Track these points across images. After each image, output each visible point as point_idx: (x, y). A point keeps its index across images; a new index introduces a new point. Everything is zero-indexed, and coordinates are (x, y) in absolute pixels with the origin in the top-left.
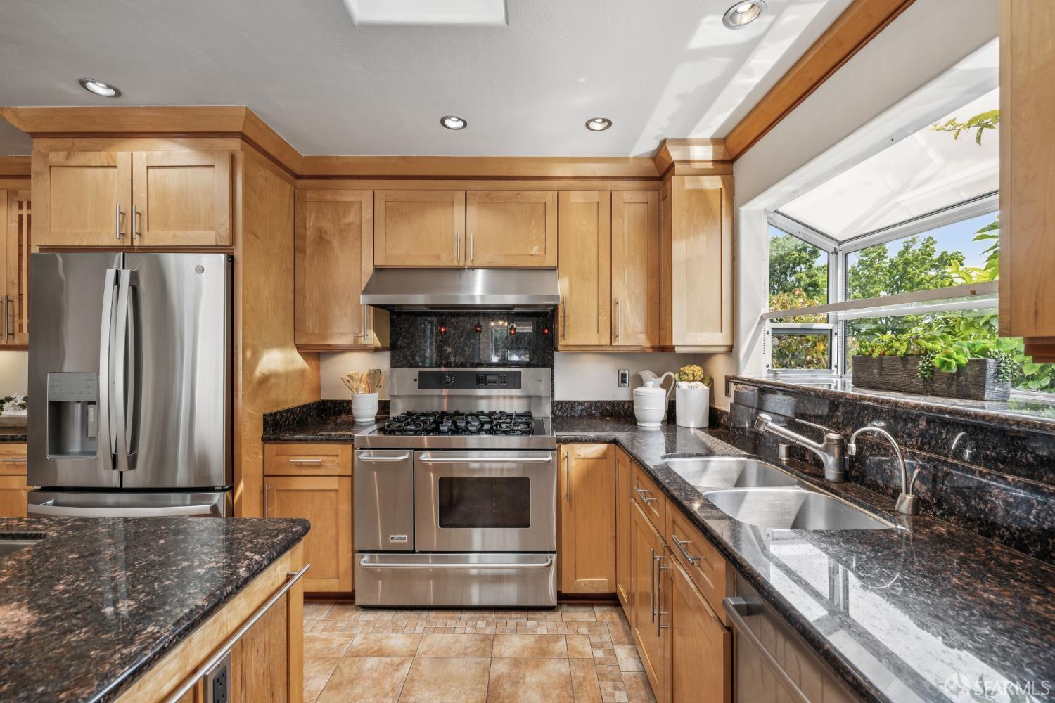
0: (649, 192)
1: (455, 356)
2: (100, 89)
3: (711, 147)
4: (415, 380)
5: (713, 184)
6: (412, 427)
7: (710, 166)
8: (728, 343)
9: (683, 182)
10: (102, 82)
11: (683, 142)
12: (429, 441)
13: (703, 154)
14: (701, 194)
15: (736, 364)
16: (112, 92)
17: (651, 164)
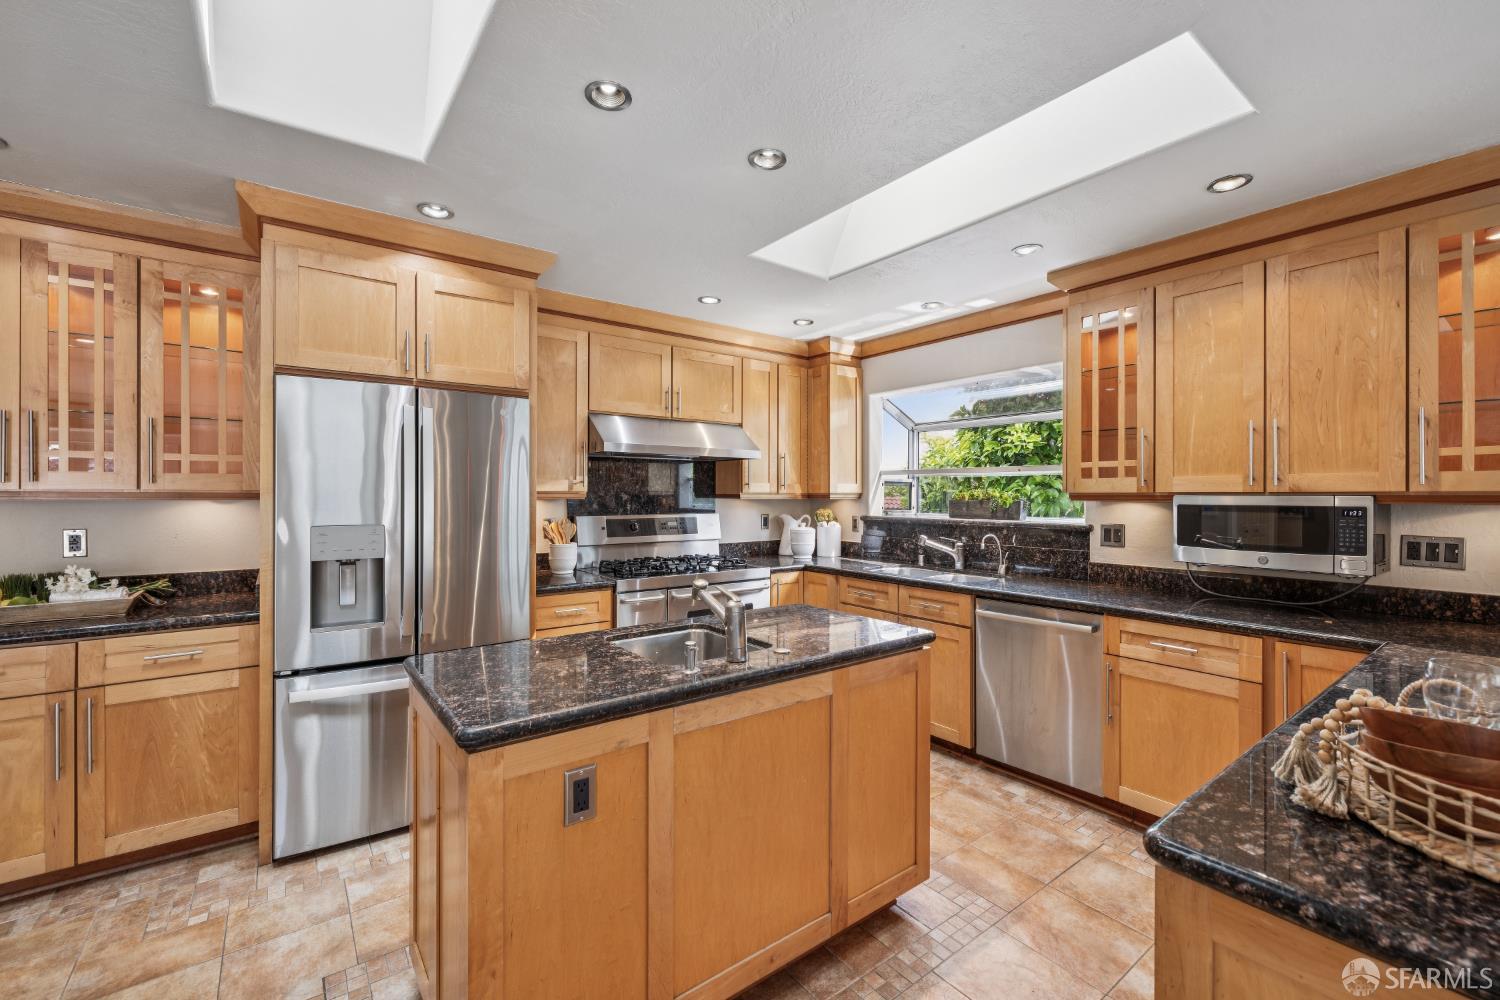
0: (803, 369)
1: (631, 504)
2: (435, 212)
3: (854, 347)
4: (603, 528)
5: (851, 373)
6: (645, 571)
7: (849, 359)
8: (860, 492)
9: (836, 369)
10: (436, 204)
11: (839, 340)
12: (641, 584)
13: (848, 350)
14: (844, 379)
15: (867, 507)
16: (445, 214)
17: (805, 346)
